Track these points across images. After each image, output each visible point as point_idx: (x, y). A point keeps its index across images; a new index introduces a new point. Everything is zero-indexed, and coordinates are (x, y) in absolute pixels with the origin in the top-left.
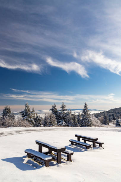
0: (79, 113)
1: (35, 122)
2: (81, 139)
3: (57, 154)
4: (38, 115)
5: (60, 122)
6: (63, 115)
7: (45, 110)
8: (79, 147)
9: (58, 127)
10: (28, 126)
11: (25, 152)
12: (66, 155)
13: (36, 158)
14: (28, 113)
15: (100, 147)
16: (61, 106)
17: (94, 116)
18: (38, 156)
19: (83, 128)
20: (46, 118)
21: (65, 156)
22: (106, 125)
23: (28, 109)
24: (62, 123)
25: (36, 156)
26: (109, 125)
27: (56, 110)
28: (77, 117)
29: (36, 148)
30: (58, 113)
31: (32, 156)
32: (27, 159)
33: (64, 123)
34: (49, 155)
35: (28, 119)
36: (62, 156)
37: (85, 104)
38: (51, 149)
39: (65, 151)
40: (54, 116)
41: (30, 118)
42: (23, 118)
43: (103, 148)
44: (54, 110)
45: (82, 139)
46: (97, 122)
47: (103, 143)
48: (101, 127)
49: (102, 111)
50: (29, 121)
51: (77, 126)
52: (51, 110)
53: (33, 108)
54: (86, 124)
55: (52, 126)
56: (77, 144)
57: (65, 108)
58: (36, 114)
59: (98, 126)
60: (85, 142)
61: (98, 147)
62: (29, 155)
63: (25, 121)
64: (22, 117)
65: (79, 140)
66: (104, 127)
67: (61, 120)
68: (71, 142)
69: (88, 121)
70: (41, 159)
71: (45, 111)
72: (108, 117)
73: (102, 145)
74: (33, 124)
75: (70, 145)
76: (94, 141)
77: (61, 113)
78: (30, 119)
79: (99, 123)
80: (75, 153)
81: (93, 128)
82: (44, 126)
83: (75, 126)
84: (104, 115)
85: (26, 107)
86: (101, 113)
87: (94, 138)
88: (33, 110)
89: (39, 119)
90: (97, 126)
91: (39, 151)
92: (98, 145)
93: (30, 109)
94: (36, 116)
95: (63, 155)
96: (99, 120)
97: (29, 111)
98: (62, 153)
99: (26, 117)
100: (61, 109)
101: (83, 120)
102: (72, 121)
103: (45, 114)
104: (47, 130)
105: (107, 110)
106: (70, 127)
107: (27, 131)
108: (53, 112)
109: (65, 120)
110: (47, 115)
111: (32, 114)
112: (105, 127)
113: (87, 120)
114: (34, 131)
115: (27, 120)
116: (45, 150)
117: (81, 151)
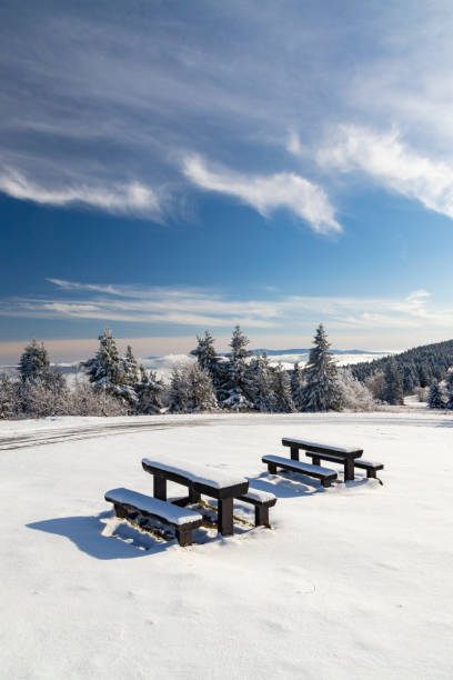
0: (296, 365)
1: (140, 397)
2: (302, 453)
3: (220, 503)
4: (148, 372)
5: (228, 396)
6: (239, 372)
7: (174, 354)
8: (296, 479)
9: (221, 413)
10: (113, 413)
11: (108, 499)
12: (252, 507)
13: (146, 519)
14: (113, 368)
15: (372, 479)
16: (230, 341)
17: (348, 372)
18: (151, 511)
19: (309, 415)
20: (176, 384)
21: (247, 510)
22: (392, 403)
23: (112, 353)
24: (237, 400)
25: (145, 513)
26: (402, 404)
27: (214, 354)
28: (288, 378)
29: (145, 485)
30: (220, 364)
31: (131, 511)
32: (113, 523)
33: (241, 400)
34: (190, 506)
35: (112, 389)
36: (235, 510)
37: (318, 331)
38: (197, 488)
39: (246, 495)
40: (205, 374)
41: (121, 383)
42: (94, 384)
43: (381, 483)
44: (204, 354)
45: (308, 455)
46: (360, 396)
47: (381, 467)
48: (376, 410)
49: (381, 357)
50: (116, 394)
51: (289, 411)
52: (193, 353)
53: (129, 348)
54: (322, 400)
55: (198, 412)
56: (287, 470)
57: (247, 348)
58: (142, 369)
59: (365, 409)
60: (316, 462)
61: (364, 481)
62: (121, 510)
63: (103, 396)
64: (92, 381)
65: (295, 456)
66: (384, 411)
67: (230, 391)
68: (266, 465)
69: (330, 390)
70: (164, 521)
71: (173, 358)
72: (400, 377)
73: (378, 473)
74: (131, 403)
75: (263, 475)
76: (350, 459)
77: (232, 363)
78: (118, 388)
79: (368, 397)
80: (279, 500)
81: (347, 414)
82: (172, 410)
83: (281, 411)
84: (388, 371)
85: (104, 343)
86: (375, 364)
87: (349, 450)
88: (129, 355)
89: (151, 388)
90: (360, 407)
91: (156, 495)
92: (364, 472)
93: (116, 353)
94: (139, 376)
95: (239, 507)
96: (370, 387)
97: (117, 360)
98: (236, 501)
99: (104, 379)
100: (230, 350)
101: (309, 387)
102: (272, 393)
103: (175, 369)
104: (181, 424)
105: (399, 353)
106: (264, 411)
107: (112, 427)
108: (201, 361)
109: (246, 387)
110: (180, 372)
111: (126, 370)
112: (390, 412)
113: (326, 388)
114: (135, 430)
115: (109, 391)
116: (176, 490)
117: (302, 492)
